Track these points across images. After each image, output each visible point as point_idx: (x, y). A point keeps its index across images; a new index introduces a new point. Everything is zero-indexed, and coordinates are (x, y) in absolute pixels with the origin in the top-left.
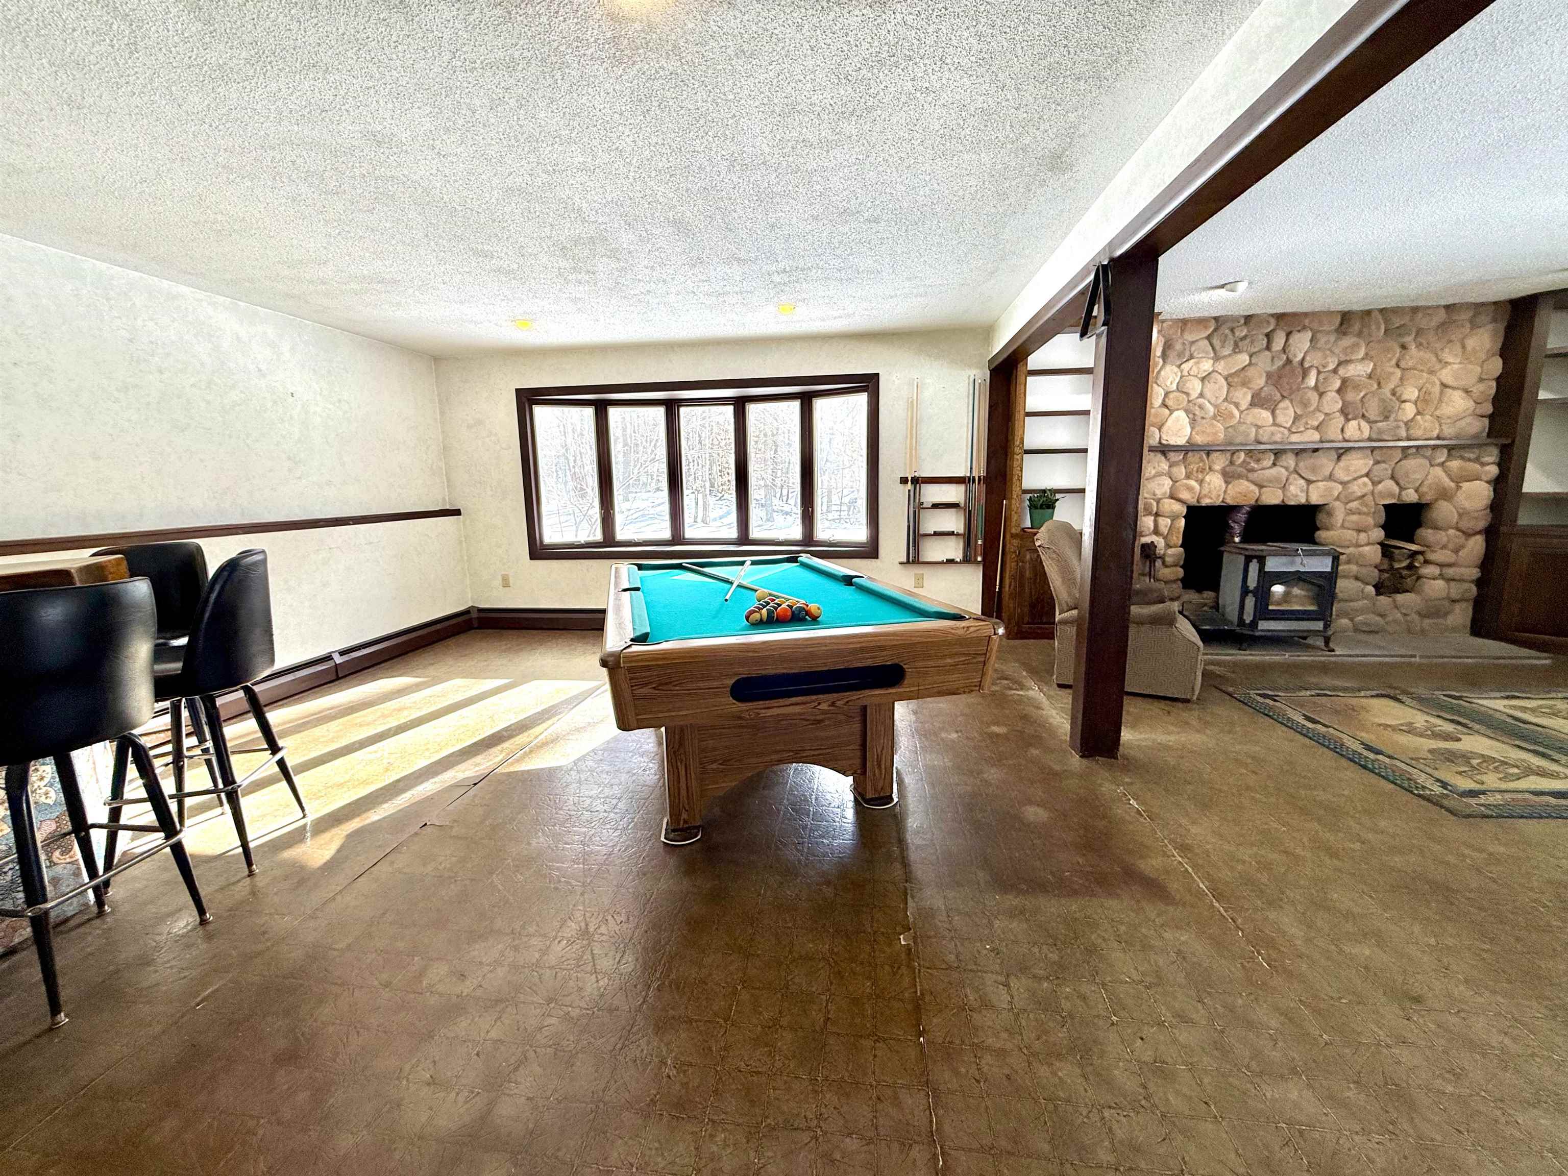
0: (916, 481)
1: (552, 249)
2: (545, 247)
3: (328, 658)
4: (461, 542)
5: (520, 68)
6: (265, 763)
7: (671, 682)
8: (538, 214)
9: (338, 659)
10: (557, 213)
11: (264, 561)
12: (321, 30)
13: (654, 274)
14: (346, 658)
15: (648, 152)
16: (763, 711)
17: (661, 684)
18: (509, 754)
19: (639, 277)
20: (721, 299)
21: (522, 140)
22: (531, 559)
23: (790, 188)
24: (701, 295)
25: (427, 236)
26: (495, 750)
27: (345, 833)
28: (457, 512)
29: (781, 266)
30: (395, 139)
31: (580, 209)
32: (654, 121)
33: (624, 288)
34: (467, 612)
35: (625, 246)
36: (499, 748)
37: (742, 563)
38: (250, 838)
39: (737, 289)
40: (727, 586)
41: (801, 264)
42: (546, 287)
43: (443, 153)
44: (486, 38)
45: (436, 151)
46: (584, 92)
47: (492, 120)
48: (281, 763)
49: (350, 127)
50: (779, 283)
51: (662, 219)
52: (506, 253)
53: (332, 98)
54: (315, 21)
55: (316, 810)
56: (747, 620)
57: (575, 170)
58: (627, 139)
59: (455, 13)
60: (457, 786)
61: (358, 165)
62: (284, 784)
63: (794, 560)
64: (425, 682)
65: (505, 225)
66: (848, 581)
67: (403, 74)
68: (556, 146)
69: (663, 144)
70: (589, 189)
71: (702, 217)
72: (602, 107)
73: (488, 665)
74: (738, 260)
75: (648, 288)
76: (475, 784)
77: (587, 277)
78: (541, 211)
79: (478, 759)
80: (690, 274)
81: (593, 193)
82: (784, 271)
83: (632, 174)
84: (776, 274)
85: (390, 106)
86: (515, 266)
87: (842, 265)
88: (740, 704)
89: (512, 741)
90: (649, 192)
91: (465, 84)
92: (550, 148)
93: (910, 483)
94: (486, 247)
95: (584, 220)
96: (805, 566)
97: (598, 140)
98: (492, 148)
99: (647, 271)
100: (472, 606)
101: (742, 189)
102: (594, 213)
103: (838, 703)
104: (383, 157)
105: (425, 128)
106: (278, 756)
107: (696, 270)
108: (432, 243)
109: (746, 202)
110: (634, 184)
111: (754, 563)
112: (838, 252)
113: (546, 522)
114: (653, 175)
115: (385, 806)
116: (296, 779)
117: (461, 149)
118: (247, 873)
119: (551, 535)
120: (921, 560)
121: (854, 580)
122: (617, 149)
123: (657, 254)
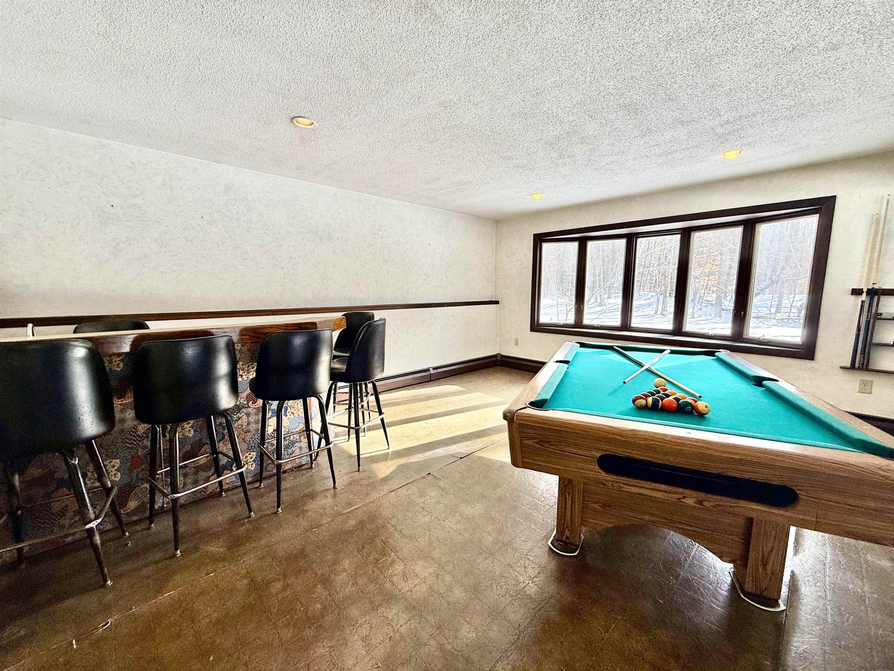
0: (873, 293)
1: (544, 146)
2: (540, 146)
3: (428, 370)
4: (497, 318)
5: (504, 30)
6: (376, 419)
7: (549, 442)
8: (532, 125)
9: (432, 372)
10: (544, 121)
11: (384, 324)
12: (407, 52)
13: (614, 149)
14: (435, 371)
15: (597, 58)
16: (625, 486)
17: (541, 441)
18: (485, 445)
19: (604, 153)
20: (670, 157)
21: (515, 80)
22: (531, 331)
23: (728, 45)
24: (653, 157)
25: (478, 154)
26: (479, 440)
27: (398, 464)
28: (497, 302)
29: (724, 118)
30: (452, 103)
31: (557, 115)
32: (598, 31)
33: (595, 162)
34: (495, 356)
35: (591, 133)
36: (482, 439)
37: (661, 351)
38: (361, 453)
39: (684, 146)
40: (636, 367)
41: (745, 111)
42: (545, 171)
43: (475, 103)
44: (481, 17)
45: (472, 102)
46: (546, 29)
47: (496, 72)
48: (382, 420)
49: (432, 103)
50: (723, 134)
51: (615, 106)
52: (520, 155)
53: (420, 89)
54: (403, 48)
55: (395, 446)
56: (634, 403)
57: (550, 89)
58: (581, 53)
59: (462, 9)
60: (453, 456)
61: (439, 123)
62: (382, 429)
63: (711, 354)
64: (463, 391)
65: (516, 137)
66: (759, 381)
67: (446, 61)
68: (535, 76)
69: (609, 47)
70: (560, 99)
71: (647, 96)
72: (559, 35)
73: (496, 388)
74: (682, 123)
75: (611, 160)
76: (461, 458)
77: (569, 160)
78: (534, 124)
79: (469, 443)
80: (642, 143)
81: (564, 101)
82: (728, 122)
83: (588, 79)
84: (719, 127)
85: (445, 83)
86: (526, 162)
87: (792, 102)
88: (603, 474)
89: (490, 437)
90: (602, 89)
91: (477, 55)
92: (531, 79)
93: (864, 294)
94: (508, 154)
95: (561, 122)
96: (720, 360)
97: (561, 62)
98: (500, 90)
99: (609, 148)
100: (499, 354)
101: (680, 62)
102: (566, 115)
103: (706, 503)
104: (449, 115)
105: (464, 90)
106: (381, 417)
107: (647, 139)
108: (482, 158)
109: (685, 72)
110: (591, 86)
111: (673, 352)
112: (787, 91)
113: (542, 311)
114: (604, 74)
115: (420, 455)
116: (387, 429)
117: (484, 97)
118: (357, 469)
119: (544, 319)
120: (870, 367)
121: (764, 382)
122: (575, 63)
123: (614, 133)
